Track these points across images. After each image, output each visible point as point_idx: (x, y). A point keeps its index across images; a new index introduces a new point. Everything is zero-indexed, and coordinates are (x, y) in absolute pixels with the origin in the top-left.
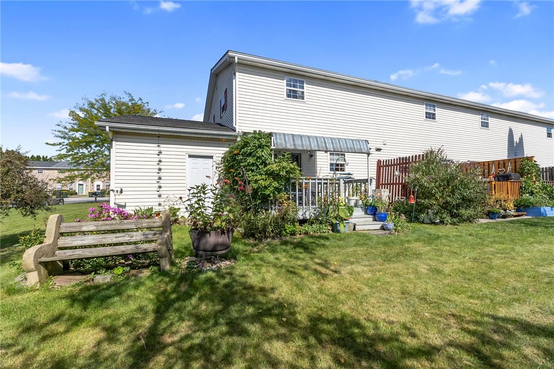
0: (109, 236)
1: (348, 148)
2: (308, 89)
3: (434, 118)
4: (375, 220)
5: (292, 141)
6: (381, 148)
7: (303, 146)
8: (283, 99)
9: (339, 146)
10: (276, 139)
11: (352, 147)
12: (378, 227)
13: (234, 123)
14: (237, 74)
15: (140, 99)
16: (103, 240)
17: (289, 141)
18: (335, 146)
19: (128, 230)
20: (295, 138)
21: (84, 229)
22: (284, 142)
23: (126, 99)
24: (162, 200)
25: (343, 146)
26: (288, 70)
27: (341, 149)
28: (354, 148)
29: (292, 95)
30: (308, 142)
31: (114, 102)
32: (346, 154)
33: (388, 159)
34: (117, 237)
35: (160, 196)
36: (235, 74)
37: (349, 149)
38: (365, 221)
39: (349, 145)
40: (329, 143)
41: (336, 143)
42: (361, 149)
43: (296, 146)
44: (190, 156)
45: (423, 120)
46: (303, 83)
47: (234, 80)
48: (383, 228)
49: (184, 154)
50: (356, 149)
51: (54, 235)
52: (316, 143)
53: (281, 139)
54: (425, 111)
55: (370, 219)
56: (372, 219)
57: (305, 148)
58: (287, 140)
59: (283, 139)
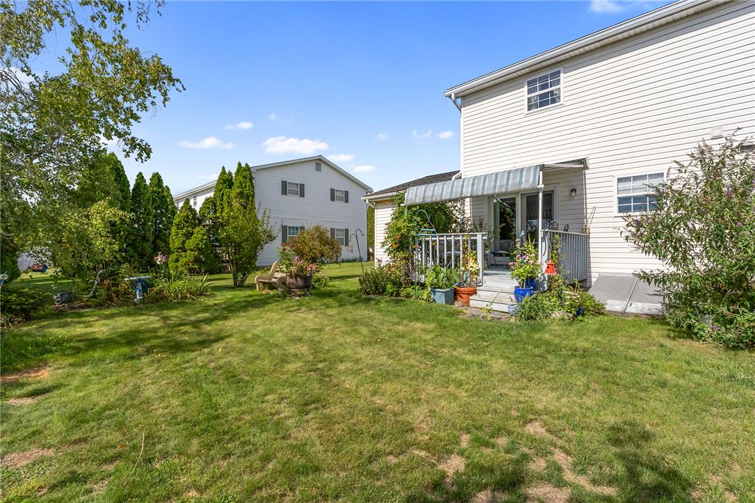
8: (523, 116)
14: (462, 110)
29: (539, 102)
46: (557, 74)
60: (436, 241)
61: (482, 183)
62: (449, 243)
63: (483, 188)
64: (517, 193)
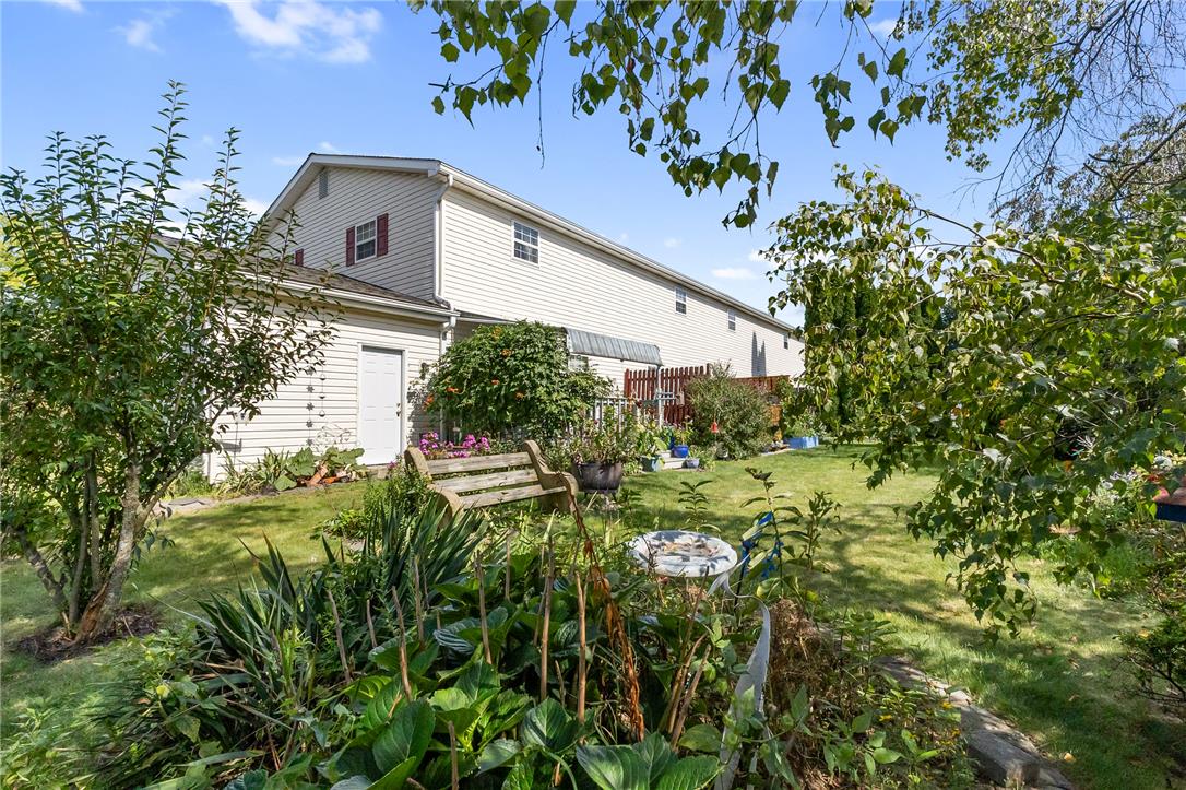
2: (544, 246)
3: (684, 312)
4: (673, 455)
8: (509, 258)
12: (680, 464)
13: (437, 292)
14: (444, 202)
24: (313, 434)
26: (519, 211)
29: (520, 252)
32: (590, 357)
35: (310, 424)
36: (439, 202)
44: (365, 348)
45: (673, 313)
46: (535, 234)
47: (437, 213)
48: (685, 466)
49: (354, 342)
54: (675, 300)
56: (669, 455)
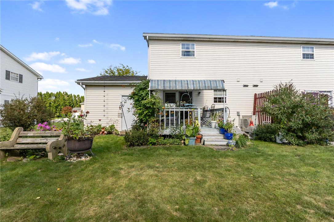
0: (37, 139)
1: (205, 87)
2: (198, 49)
3: (312, 58)
4: (224, 138)
5: (163, 84)
6: (258, 85)
7: (170, 87)
8: (180, 58)
9: (198, 85)
10: (152, 84)
11: (210, 85)
12: (224, 143)
13: (148, 75)
14: (150, 46)
15: (128, 66)
16: (35, 141)
17: (160, 85)
18: (195, 86)
19: (46, 137)
20: (165, 82)
21: (29, 135)
22: (157, 86)
23: (121, 68)
25: (202, 86)
27: (200, 88)
28: (211, 86)
29: (186, 54)
30: (174, 84)
31: (116, 69)
33: (261, 92)
34: (41, 140)
37: (207, 87)
38: (216, 138)
39: (207, 84)
40: (190, 84)
41: (196, 84)
42: (217, 87)
43: (165, 87)
44: (123, 96)
45: (300, 60)
46: (193, 45)
47: (148, 50)
48: (227, 145)
49: (119, 95)
50: (212, 87)
51: (14, 137)
52: (180, 84)
53: (155, 84)
54: (302, 53)
55: (221, 137)
56: (222, 137)
57: (171, 88)
58: (159, 84)
59: (157, 83)
60: (173, 111)
61: (198, 83)
62: (182, 112)
63: (199, 86)
64: (177, 91)
